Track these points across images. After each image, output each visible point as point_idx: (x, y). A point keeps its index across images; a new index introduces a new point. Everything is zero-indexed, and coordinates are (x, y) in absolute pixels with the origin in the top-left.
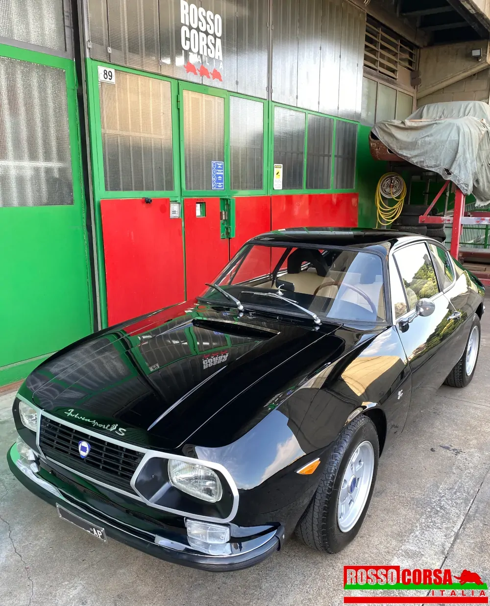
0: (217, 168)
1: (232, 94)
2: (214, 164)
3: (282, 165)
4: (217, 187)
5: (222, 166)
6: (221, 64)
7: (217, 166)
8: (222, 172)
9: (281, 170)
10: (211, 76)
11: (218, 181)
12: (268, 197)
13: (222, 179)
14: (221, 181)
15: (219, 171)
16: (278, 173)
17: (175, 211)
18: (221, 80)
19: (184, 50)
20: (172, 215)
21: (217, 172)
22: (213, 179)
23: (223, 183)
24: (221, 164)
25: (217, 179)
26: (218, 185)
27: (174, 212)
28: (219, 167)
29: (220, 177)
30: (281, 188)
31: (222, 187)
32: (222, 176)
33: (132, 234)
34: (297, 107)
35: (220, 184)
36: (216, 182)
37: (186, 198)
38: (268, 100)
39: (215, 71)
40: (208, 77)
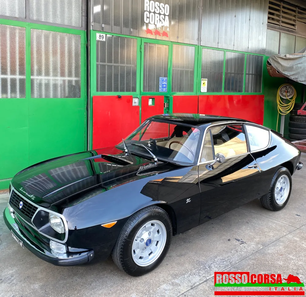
0: (163, 81)
1: (174, 43)
2: (161, 79)
3: (207, 79)
4: (163, 91)
6: (168, 28)
8: (166, 83)
9: (206, 82)
11: (163, 87)
12: (197, 96)
14: (165, 87)
16: (204, 83)
17: (136, 102)
18: (167, 36)
19: (146, 23)
20: (134, 104)
21: (163, 83)
22: (160, 86)
24: (165, 79)
25: (163, 86)
26: (163, 89)
28: (164, 80)
29: (165, 85)
30: (206, 91)
31: (166, 91)
32: (166, 85)
33: (109, 112)
34: (218, 48)
35: (165, 89)
36: (162, 88)
37: (142, 96)
38: (198, 45)
39: (164, 32)
40: (160, 35)
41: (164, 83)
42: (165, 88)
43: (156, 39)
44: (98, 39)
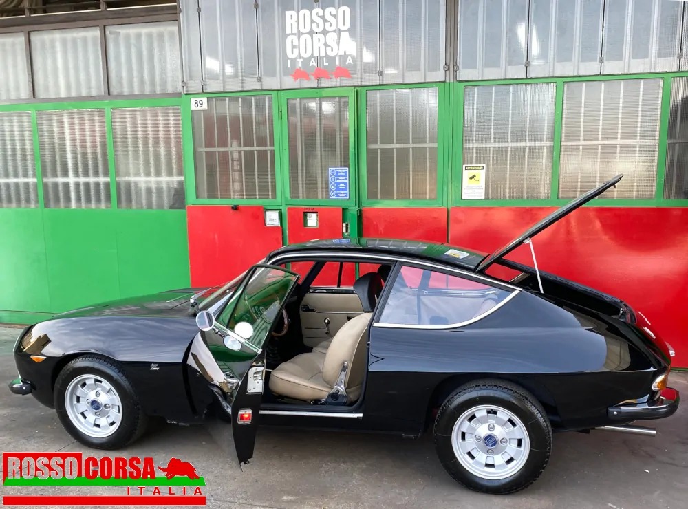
0: (337, 175)
2: (333, 171)
3: (484, 165)
4: (337, 196)
5: (346, 172)
6: (350, 58)
7: (338, 172)
8: (346, 179)
9: (481, 174)
10: (333, 77)
11: (338, 189)
12: (442, 209)
13: (346, 187)
14: (345, 189)
15: (340, 178)
16: (474, 176)
17: (272, 219)
18: (349, 76)
19: (291, 59)
20: (269, 223)
21: (338, 179)
22: (331, 187)
23: (348, 192)
24: (344, 171)
25: (338, 187)
26: (339, 193)
27: (272, 220)
28: (341, 174)
29: (343, 185)
30: (483, 198)
31: (345, 196)
32: (345, 183)
33: (216, 236)
34: (527, 78)
35: (343, 192)
36: (336, 190)
37: (290, 206)
38: (448, 81)
39: (339, 68)
40: (328, 78)
41: (342, 179)
42: (342, 190)
43: (318, 88)
44: (193, 108)
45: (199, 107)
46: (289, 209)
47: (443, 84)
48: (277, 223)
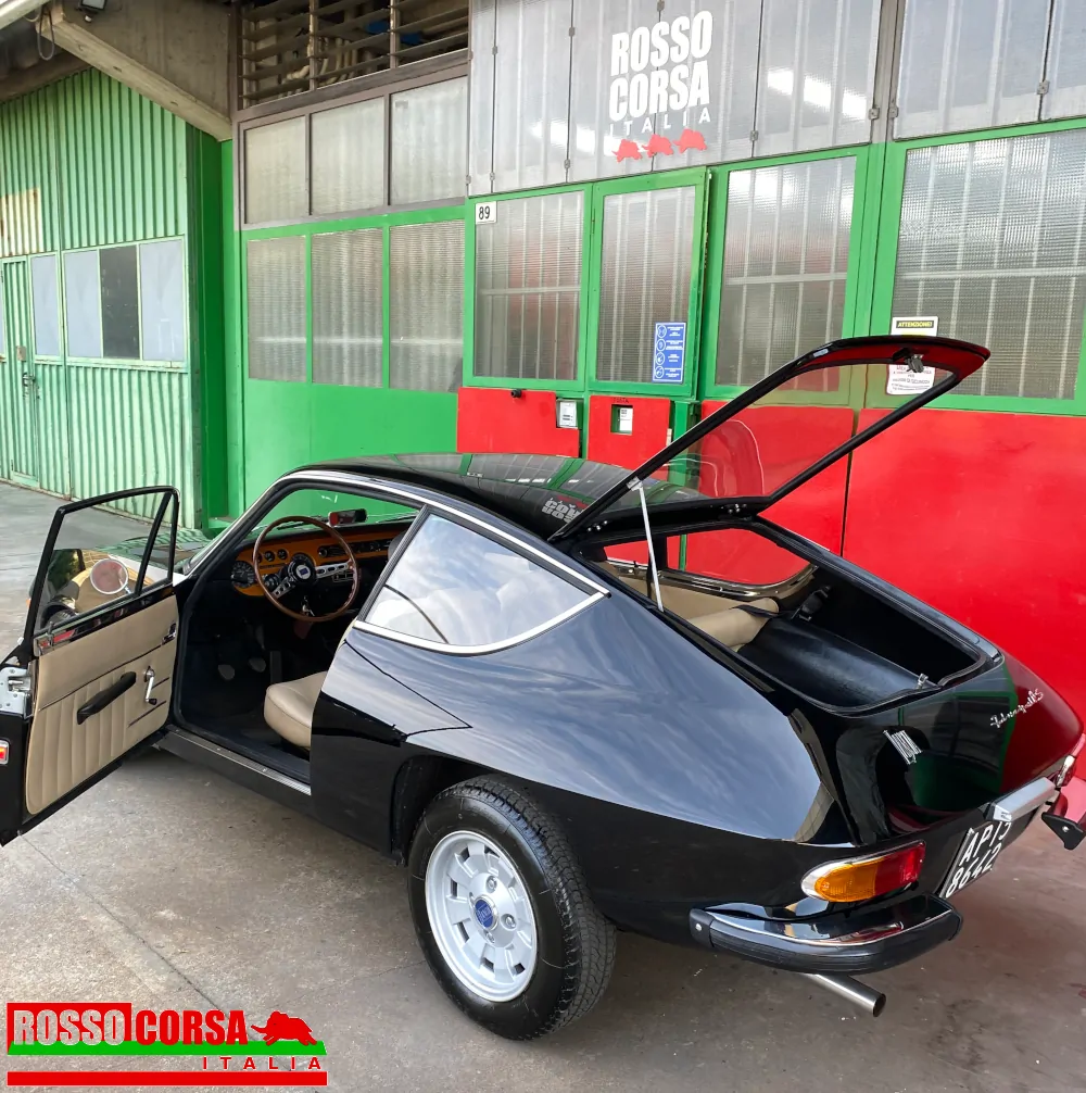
0: (668, 337)
2: (662, 329)
3: (935, 319)
4: (665, 377)
5: (680, 332)
6: (705, 110)
7: (669, 332)
8: (681, 344)
10: (676, 149)
11: (667, 364)
13: (680, 360)
14: (677, 365)
15: (671, 342)
17: (568, 415)
18: (702, 147)
20: (563, 423)
21: (668, 344)
22: (657, 360)
23: (681, 369)
24: (678, 329)
25: (667, 359)
26: (668, 372)
27: (567, 417)
28: (674, 334)
29: (674, 356)
31: (678, 378)
32: (678, 353)
34: (1040, 122)
35: (674, 369)
36: (664, 366)
37: (594, 394)
38: (875, 141)
39: (688, 133)
40: (669, 152)
41: (674, 346)
42: (674, 365)
43: (652, 172)
44: (478, 220)
45: (484, 219)
46: (593, 398)
47: (866, 148)
48: (572, 423)
